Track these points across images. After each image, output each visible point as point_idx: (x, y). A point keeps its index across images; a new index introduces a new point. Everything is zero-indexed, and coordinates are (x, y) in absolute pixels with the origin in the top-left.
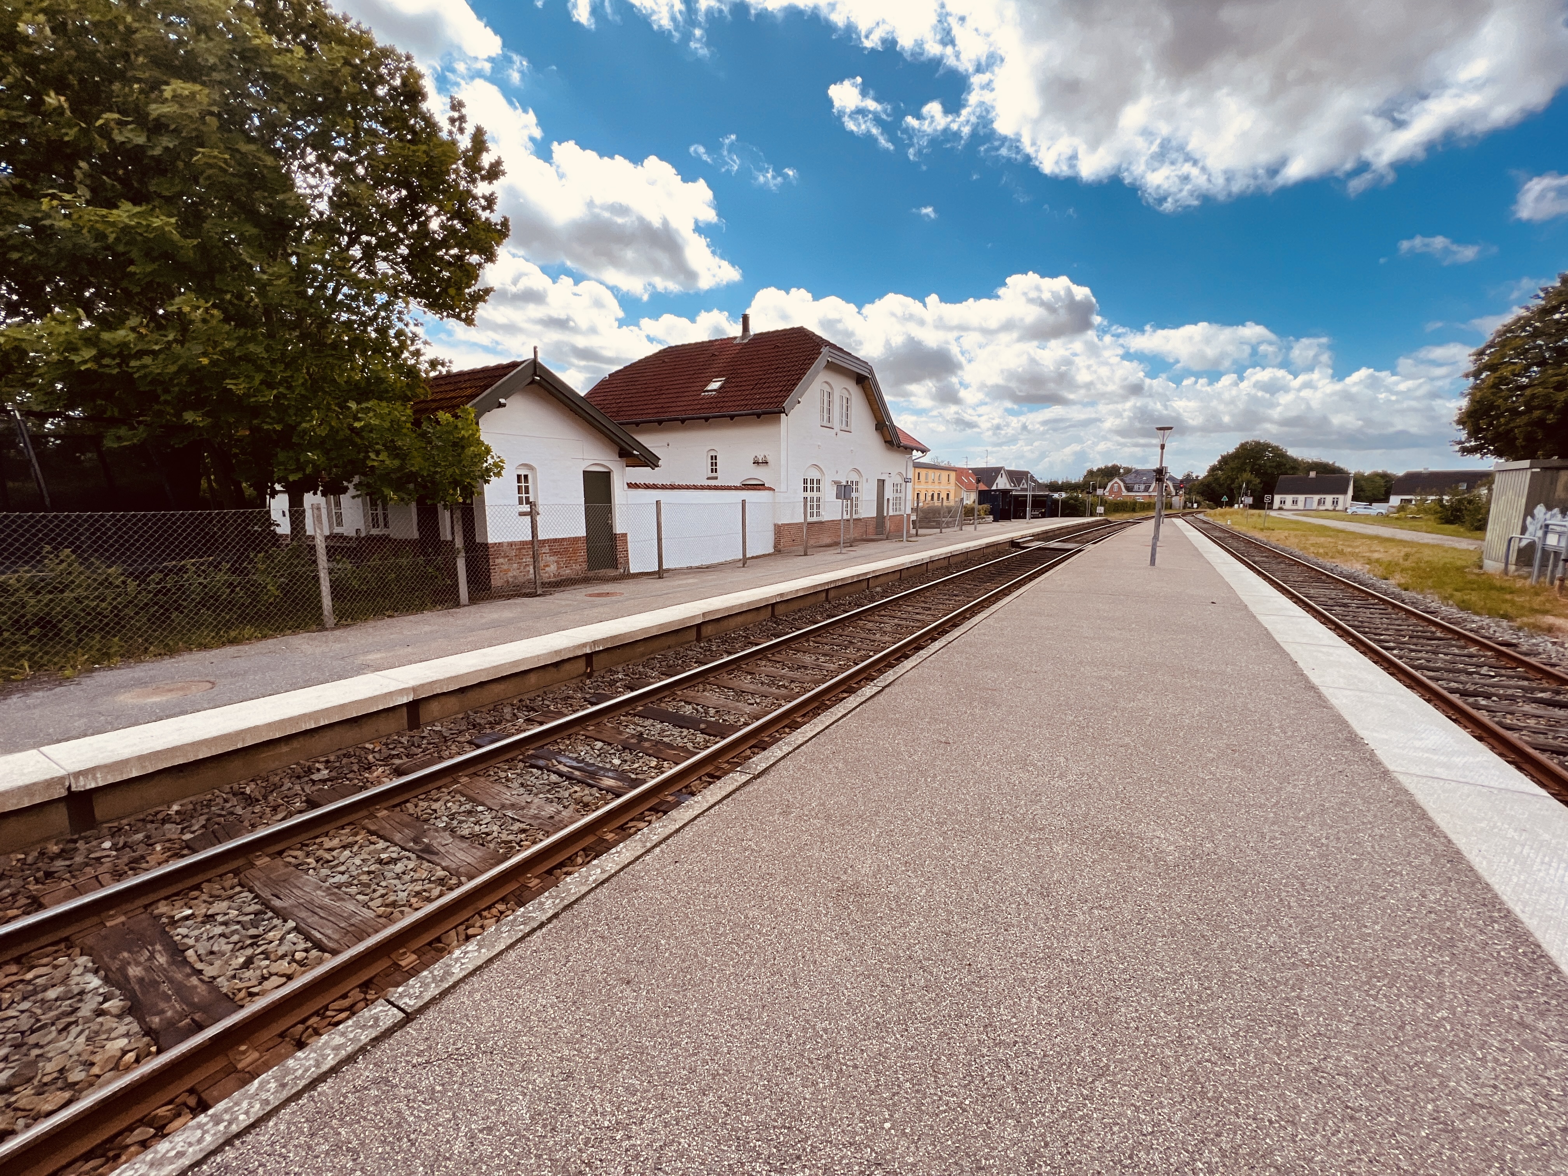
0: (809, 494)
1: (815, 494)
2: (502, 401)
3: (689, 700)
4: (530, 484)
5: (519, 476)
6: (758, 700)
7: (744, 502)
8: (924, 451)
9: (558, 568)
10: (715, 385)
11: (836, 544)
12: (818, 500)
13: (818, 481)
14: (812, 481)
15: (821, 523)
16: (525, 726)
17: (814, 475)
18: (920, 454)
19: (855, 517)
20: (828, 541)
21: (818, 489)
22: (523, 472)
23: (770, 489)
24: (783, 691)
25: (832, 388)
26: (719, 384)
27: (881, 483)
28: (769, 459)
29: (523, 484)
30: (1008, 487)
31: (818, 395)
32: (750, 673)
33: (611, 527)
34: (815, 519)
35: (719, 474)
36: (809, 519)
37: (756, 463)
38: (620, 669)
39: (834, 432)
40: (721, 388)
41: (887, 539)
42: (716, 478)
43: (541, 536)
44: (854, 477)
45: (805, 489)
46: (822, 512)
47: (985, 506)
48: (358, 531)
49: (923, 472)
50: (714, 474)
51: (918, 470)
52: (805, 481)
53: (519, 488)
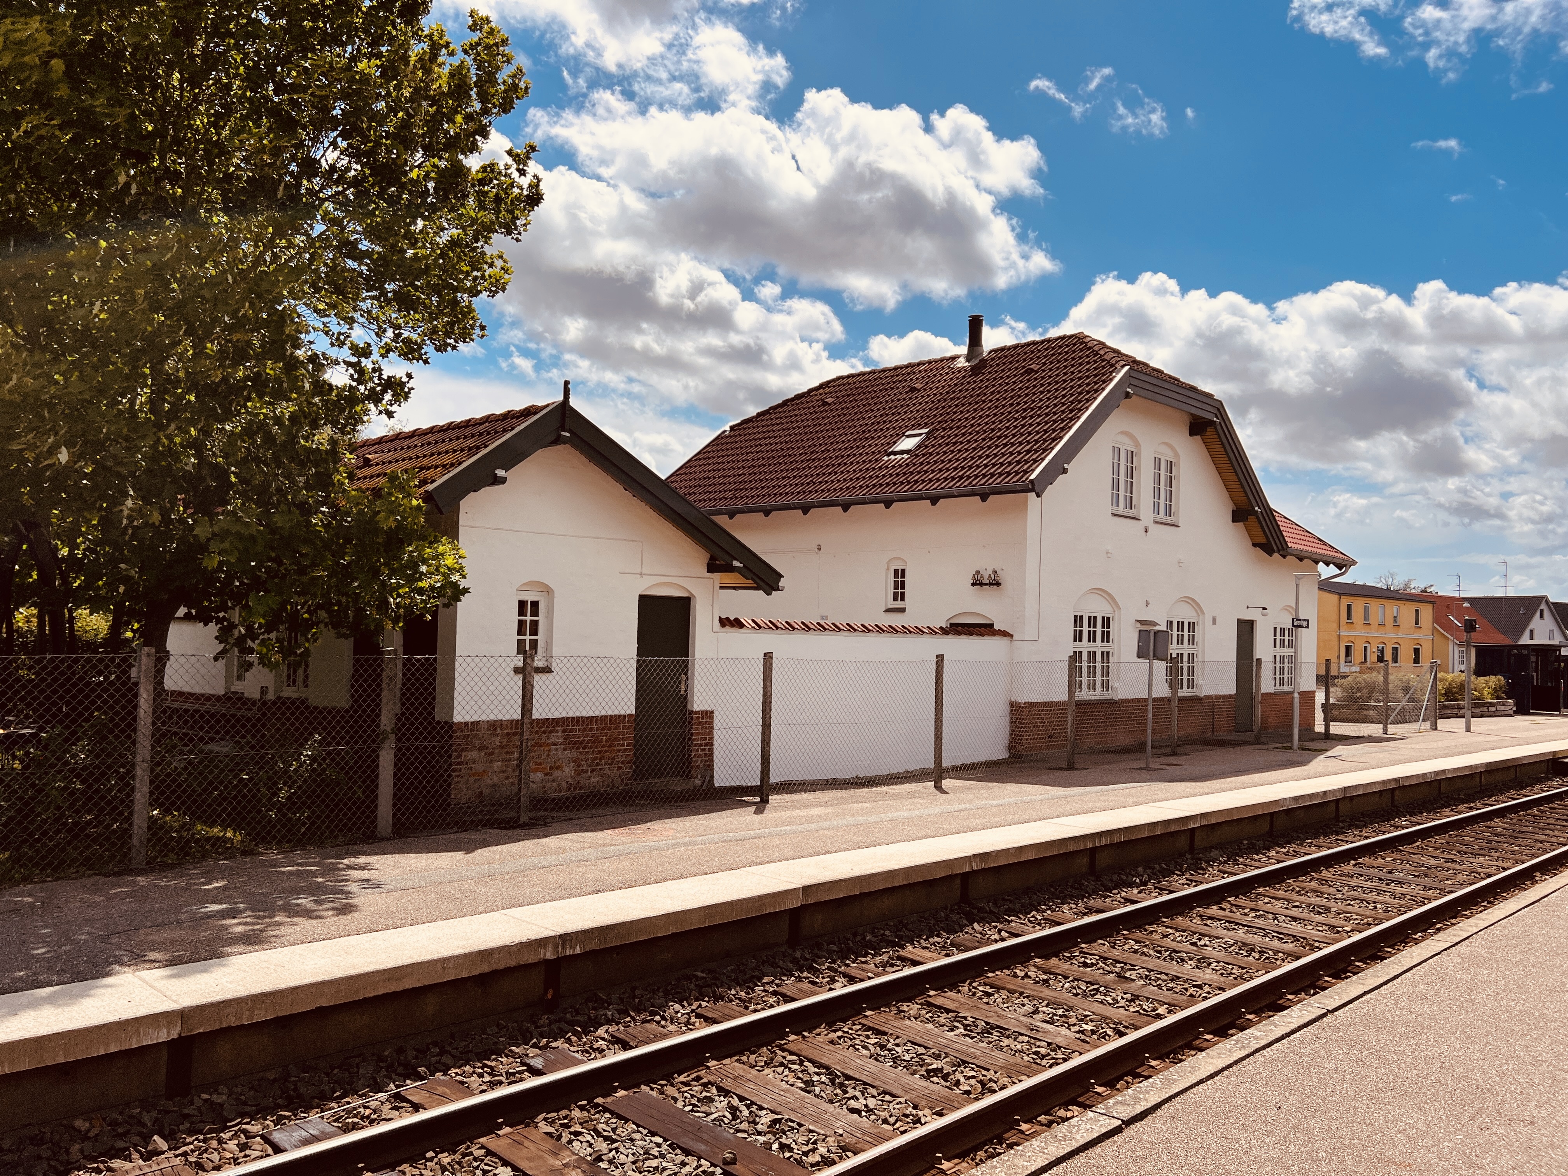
0: (1085, 646)
1: (1099, 646)
2: (500, 473)
3: (727, 1084)
4: (541, 619)
5: (522, 604)
6: (872, 1103)
7: (940, 658)
8: (1343, 564)
9: (578, 774)
10: (908, 444)
11: (1139, 749)
12: (1106, 656)
13: (1106, 621)
14: (1092, 621)
15: (1111, 704)
16: (386, 1110)
17: (1098, 608)
18: (1332, 570)
19: (1184, 692)
20: (1125, 740)
21: (1106, 637)
22: (529, 597)
23: (1004, 634)
24: (936, 1087)
25: (1138, 445)
26: (915, 441)
27: (1246, 629)
28: (1003, 577)
29: (528, 618)
30: (1557, 640)
31: (1107, 459)
32: (878, 1032)
33: (684, 700)
34: (1098, 694)
35: (908, 603)
36: (1084, 694)
37: (977, 583)
38: (615, 997)
39: (1138, 526)
40: (919, 446)
41: (1257, 741)
42: (903, 610)
43: (538, 713)
44: (1186, 615)
45: (1077, 637)
46: (1114, 682)
47: (1494, 680)
48: (264, 690)
49: (1358, 605)
50: (899, 604)
51: (1345, 601)
52: (1078, 620)
53: (521, 624)
